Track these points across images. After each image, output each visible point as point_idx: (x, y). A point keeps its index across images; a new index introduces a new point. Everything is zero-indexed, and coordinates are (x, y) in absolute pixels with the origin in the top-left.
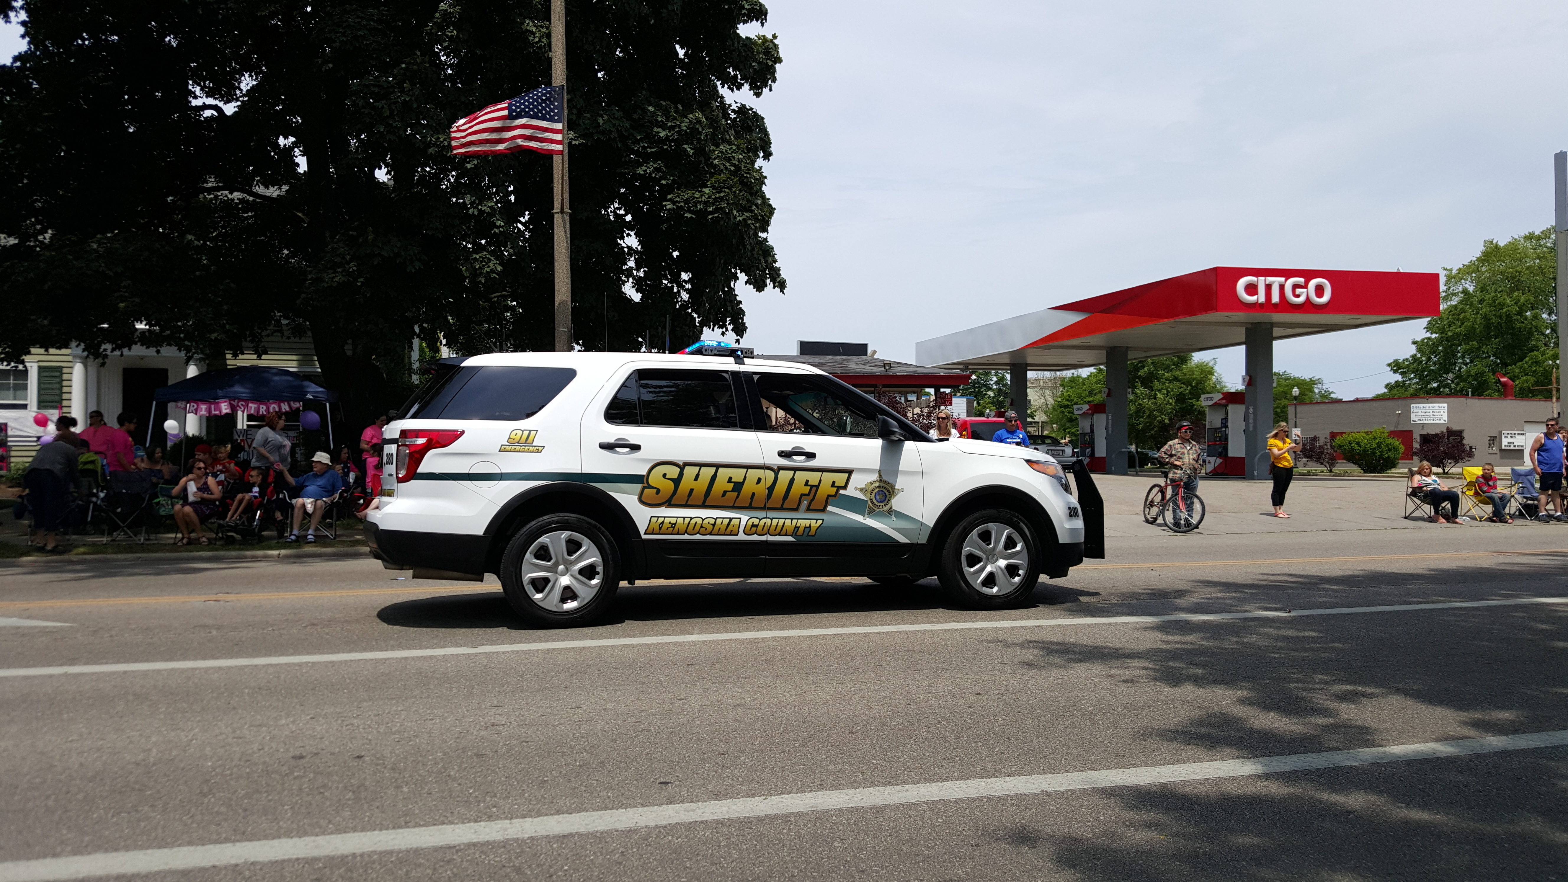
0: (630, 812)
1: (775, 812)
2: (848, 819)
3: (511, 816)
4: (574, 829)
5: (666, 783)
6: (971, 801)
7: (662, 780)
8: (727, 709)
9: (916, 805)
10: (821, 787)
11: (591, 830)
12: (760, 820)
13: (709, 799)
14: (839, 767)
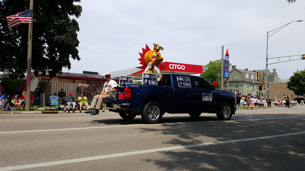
0: (51, 162)
1: (84, 161)
2: (100, 161)
3: (23, 164)
4: (39, 166)
5: (59, 157)
6: (124, 156)
7: (58, 156)
8: (71, 143)
9: (114, 158)
10: (94, 156)
11: (43, 166)
12: (81, 162)
13: (69, 159)
14: (97, 152)
